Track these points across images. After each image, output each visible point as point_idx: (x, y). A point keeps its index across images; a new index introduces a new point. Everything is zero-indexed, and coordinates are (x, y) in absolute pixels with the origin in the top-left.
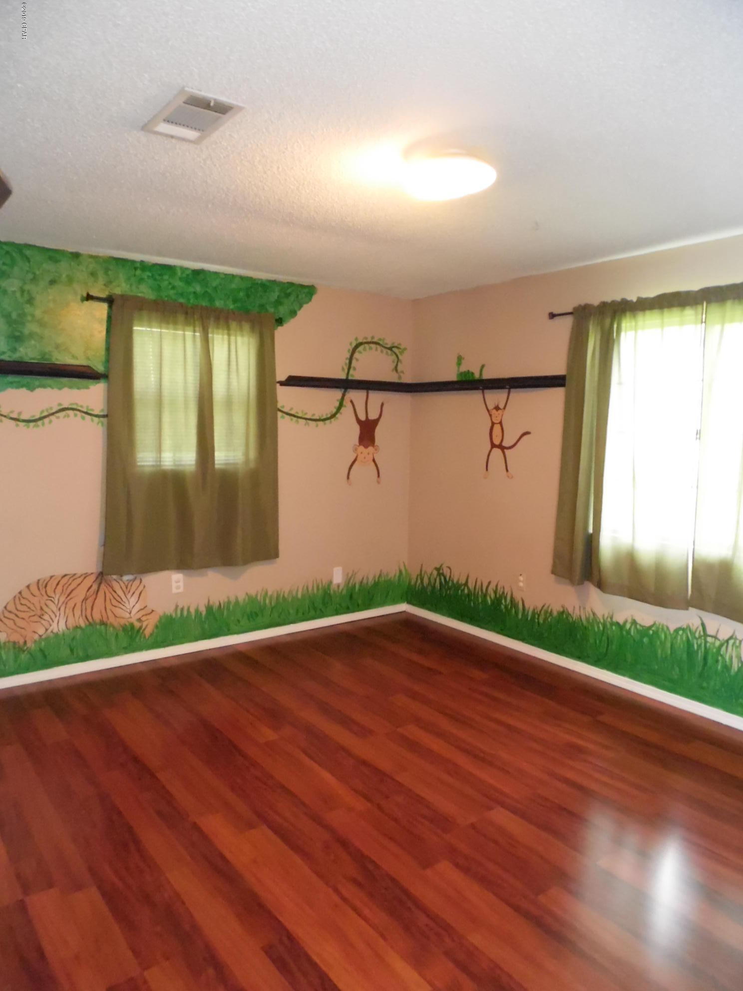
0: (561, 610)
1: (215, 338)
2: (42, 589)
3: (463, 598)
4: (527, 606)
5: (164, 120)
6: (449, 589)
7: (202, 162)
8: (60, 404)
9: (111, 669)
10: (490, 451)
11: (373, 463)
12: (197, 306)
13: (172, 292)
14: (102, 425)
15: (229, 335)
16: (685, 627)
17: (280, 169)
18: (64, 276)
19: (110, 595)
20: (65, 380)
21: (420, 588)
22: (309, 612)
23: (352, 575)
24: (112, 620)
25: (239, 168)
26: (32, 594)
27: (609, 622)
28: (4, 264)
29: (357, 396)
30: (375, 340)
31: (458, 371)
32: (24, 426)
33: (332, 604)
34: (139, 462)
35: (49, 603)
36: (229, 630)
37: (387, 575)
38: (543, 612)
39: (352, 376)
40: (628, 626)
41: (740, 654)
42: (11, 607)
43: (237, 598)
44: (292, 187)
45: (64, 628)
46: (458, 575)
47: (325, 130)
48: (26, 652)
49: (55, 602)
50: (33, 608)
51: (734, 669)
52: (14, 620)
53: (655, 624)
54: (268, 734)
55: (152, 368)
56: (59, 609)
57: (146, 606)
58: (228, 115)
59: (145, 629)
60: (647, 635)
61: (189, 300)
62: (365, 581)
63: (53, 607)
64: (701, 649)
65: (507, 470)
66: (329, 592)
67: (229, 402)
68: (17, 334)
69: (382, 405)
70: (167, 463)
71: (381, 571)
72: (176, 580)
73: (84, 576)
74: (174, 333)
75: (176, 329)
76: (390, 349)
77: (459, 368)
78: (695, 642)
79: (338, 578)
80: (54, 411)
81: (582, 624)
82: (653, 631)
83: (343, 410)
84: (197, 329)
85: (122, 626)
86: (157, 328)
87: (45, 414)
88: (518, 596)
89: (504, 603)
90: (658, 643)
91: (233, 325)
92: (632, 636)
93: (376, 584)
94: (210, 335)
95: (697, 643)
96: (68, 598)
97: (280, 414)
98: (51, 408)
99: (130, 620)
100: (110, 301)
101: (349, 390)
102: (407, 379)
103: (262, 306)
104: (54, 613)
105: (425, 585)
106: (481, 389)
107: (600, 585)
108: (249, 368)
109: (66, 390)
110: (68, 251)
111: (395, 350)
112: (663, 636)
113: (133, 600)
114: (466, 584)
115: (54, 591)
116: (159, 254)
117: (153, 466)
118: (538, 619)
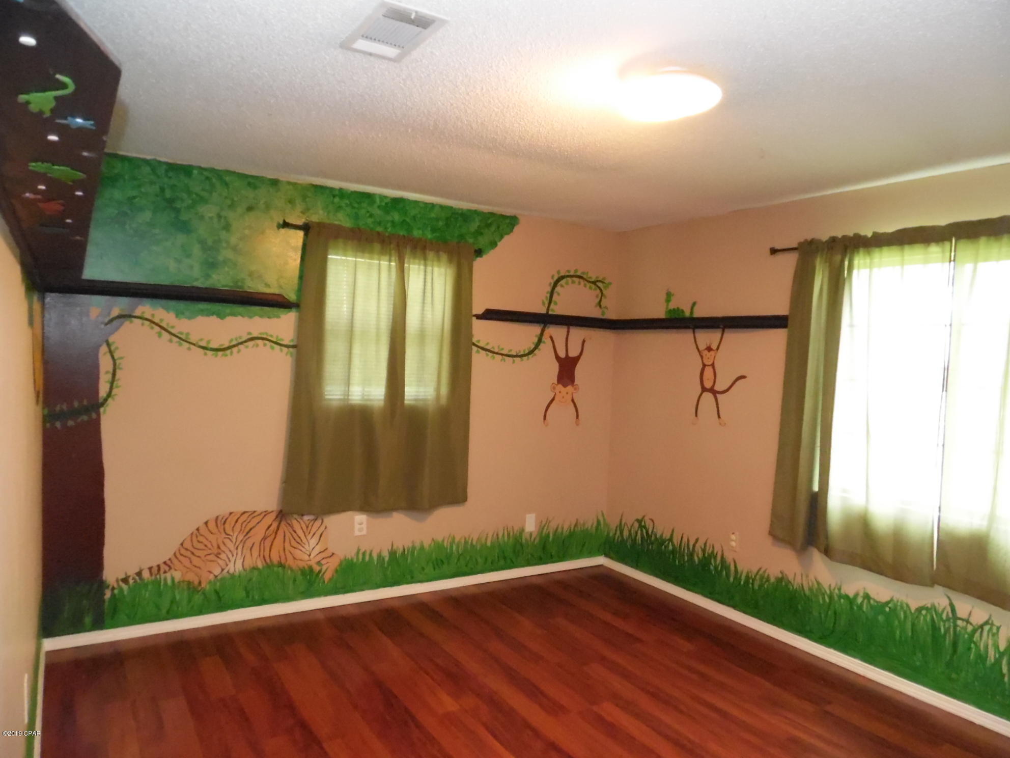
0: (780, 576)
1: (411, 269)
2: (221, 525)
3: (667, 555)
4: (739, 569)
5: (363, 36)
6: (652, 543)
7: (402, 82)
8: (249, 333)
9: (286, 615)
10: (701, 395)
11: (572, 404)
12: (393, 235)
13: (370, 221)
14: (291, 356)
15: (425, 265)
16: (929, 606)
17: (484, 90)
18: (262, 202)
19: (291, 536)
20: (256, 309)
21: (619, 540)
22: (499, 560)
23: (546, 523)
24: (290, 561)
25: (440, 89)
26: (209, 530)
27: (837, 594)
28: (203, 190)
29: (557, 332)
30: (579, 274)
31: (667, 308)
32: (212, 355)
33: (523, 553)
34: (326, 395)
35: (227, 541)
36: (412, 577)
37: (584, 524)
38: (758, 577)
39: (553, 310)
40: (859, 600)
41: (998, 643)
42: (188, 545)
43: (422, 543)
44: (496, 110)
45: (241, 568)
46: (662, 529)
47: (533, 46)
48: (200, 593)
49: (233, 540)
50: (209, 546)
51: (990, 661)
52: (190, 559)
53: (892, 600)
54: (449, 704)
55: (345, 298)
56: (237, 549)
57: (327, 549)
58: (429, 30)
59: (324, 573)
60: (883, 612)
61: (386, 228)
62: (560, 530)
63: (231, 545)
64: (950, 633)
65: (719, 417)
66: (520, 541)
67: (422, 335)
68: (211, 260)
69: (584, 341)
70: (354, 398)
71: (577, 520)
72: (360, 521)
73: (265, 513)
74: (369, 263)
75: (371, 258)
76: (594, 283)
77: (668, 305)
78: (942, 623)
79: (531, 525)
80: (244, 339)
81: (805, 595)
82: (890, 608)
83: (542, 346)
84: (393, 258)
85: (300, 569)
86: (353, 257)
87: (234, 343)
88: (729, 557)
89: (713, 564)
90: (896, 623)
91: (431, 255)
92: (863, 612)
93: (572, 534)
94: (406, 265)
95: (944, 626)
96: (247, 537)
97: (474, 349)
98: (240, 337)
99: (309, 563)
100: (306, 228)
101: (548, 325)
102: (611, 315)
103: (462, 236)
104: (230, 551)
105: (625, 538)
106: (692, 328)
107: (827, 552)
108: (445, 301)
109: (257, 319)
110: (266, 178)
111: (600, 284)
112: (902, 616)
113: (313, 542)
114: (671, 540)
115: (233, 530)
116: (358, 181)
117: (340, 400)
118: (753, 584)
